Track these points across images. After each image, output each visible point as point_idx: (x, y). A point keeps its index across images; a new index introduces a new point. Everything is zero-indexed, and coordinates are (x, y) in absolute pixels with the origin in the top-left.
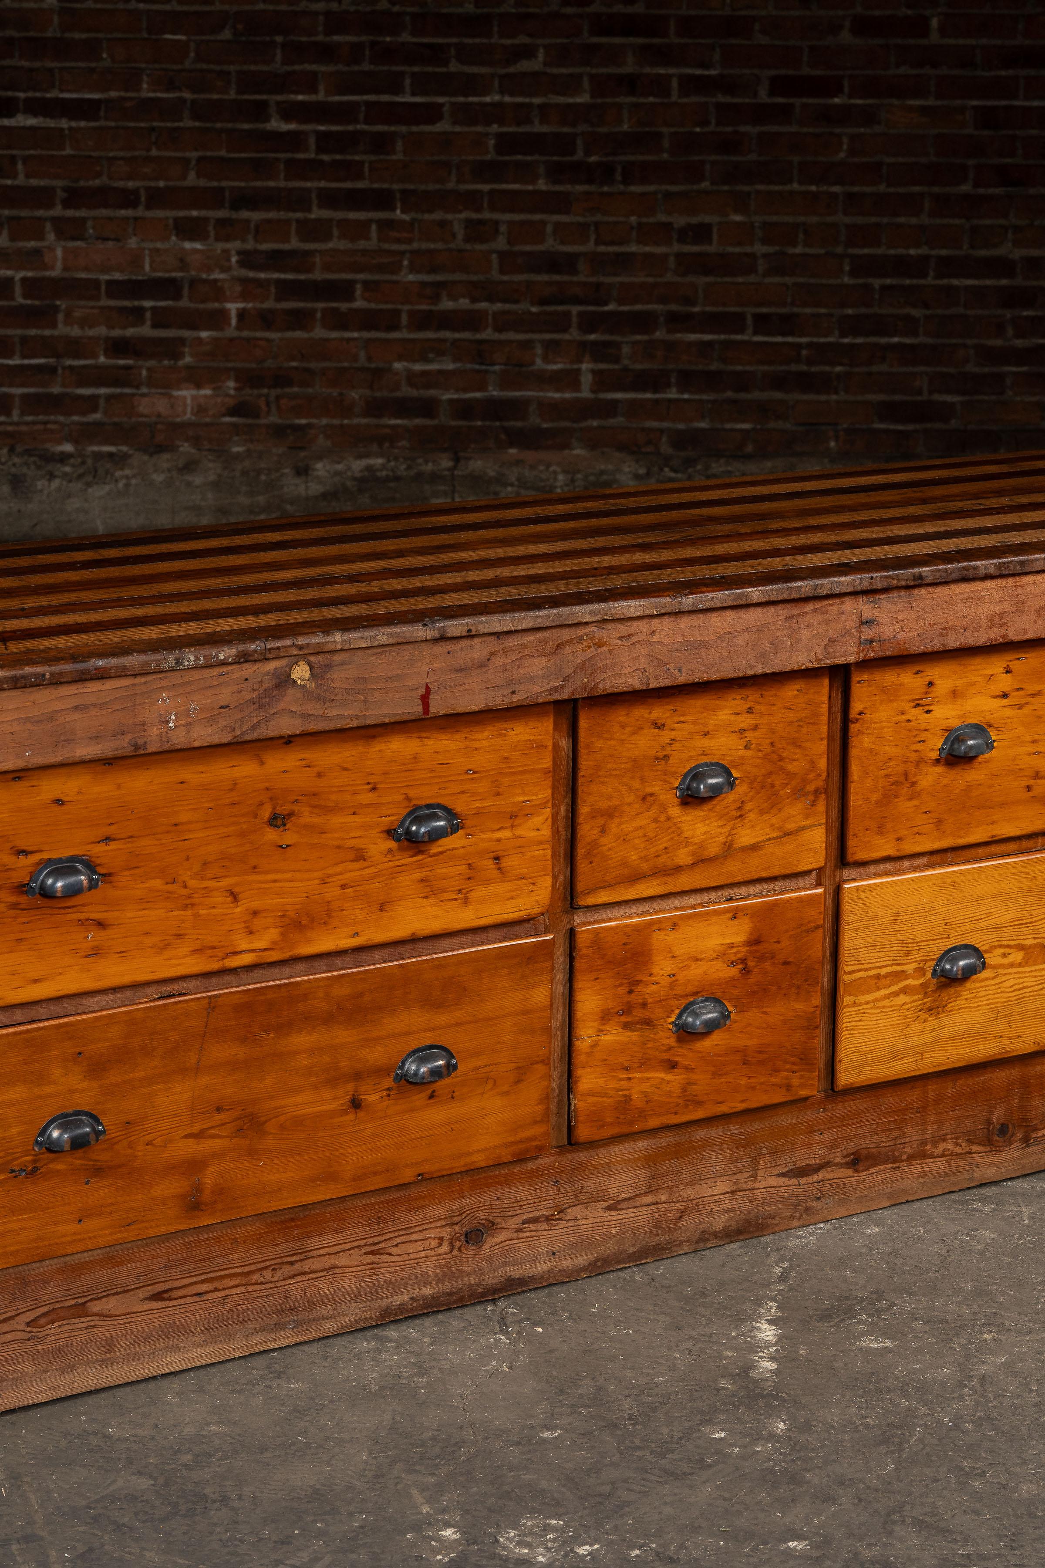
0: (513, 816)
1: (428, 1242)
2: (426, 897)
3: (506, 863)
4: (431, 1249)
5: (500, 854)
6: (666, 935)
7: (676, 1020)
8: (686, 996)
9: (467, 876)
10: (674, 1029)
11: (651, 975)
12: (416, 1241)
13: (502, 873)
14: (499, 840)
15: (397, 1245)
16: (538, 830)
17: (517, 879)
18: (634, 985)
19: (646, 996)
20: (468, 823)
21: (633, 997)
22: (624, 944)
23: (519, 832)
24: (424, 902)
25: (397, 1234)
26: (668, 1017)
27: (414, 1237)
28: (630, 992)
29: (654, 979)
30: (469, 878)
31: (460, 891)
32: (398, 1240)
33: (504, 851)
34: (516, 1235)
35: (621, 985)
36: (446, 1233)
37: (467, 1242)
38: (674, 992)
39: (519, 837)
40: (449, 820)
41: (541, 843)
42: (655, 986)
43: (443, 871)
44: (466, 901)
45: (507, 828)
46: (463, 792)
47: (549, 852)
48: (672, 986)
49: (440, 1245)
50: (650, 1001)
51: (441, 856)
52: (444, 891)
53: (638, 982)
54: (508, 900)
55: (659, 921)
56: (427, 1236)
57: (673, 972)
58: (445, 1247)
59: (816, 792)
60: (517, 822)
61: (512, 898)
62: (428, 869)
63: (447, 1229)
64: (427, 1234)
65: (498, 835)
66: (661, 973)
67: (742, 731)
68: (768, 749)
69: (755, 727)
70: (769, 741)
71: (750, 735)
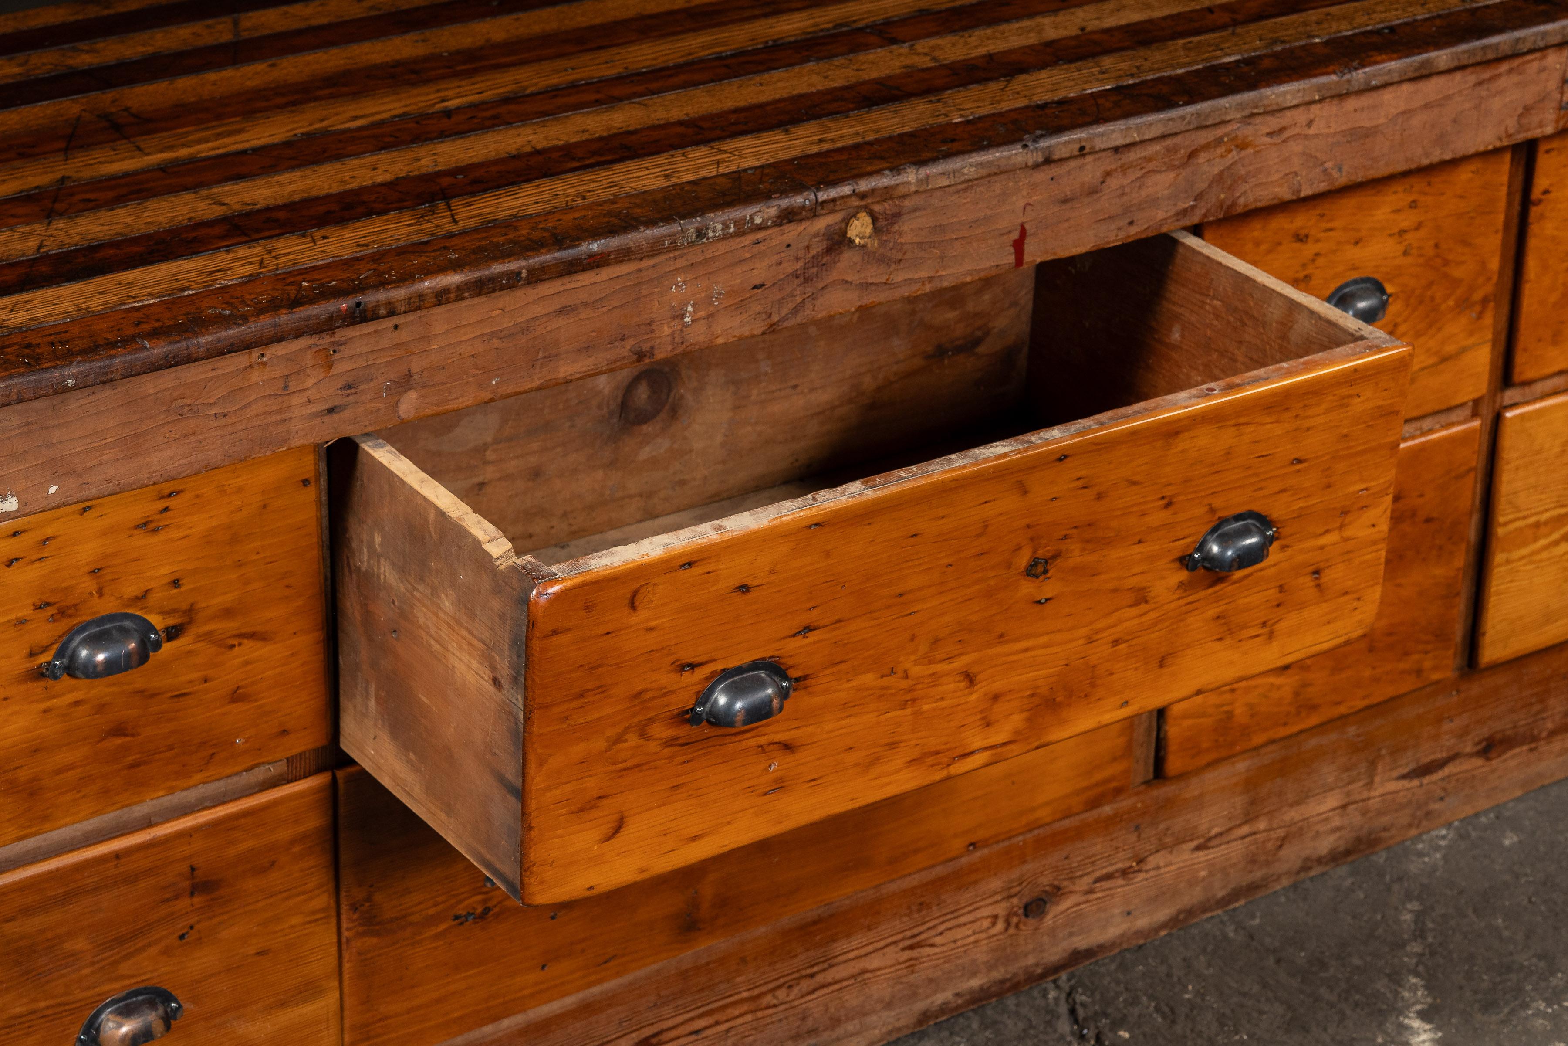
0: (1345, 512)
1: (978, 923)
2: (1220, 639)
3: (1327, 577)
4: (982, 932)
5: (1322, 565)
9: (1276, 603)
12: (965, 924)
13: (1321, 591)
14: (1322, 548)
15: (941, 934)
16: (1373, 526)
17: (1339, 596)
20: (1284, 531)
23: (1348, 532)
24: (1218, 646)
25: (942, 919)
27: (962, 920)
30: (1278, 605)
31: (1264, 624)
32: (942, 928)
33: (1327, 561)
34: (1084, 898)
36: (1001, 909)
37: (1026, 916)
39: (1348, 539)
40: (1262, 533)
41: (1375, 543)
43: (1247, 600)
44: (1271, 636)
45: (1334, 530)
46: (1284, 491)
47: (1383, 553)
49: (994, 924)
51: (1246, 582)
52: (1244, 627)
54: (1324, 625)
56: (979, 916)
58: (1000, 926)
60: (1349, 518)
61: (1329, 622)
62: (1227, 601)
63: (1004, 905)
64: (978, 914)
65: (1322, 541)
67: (1402, 232)
68: (1431, 252)
69: (1418, 227)
70: (1432, 243)
71: (1410, 237)
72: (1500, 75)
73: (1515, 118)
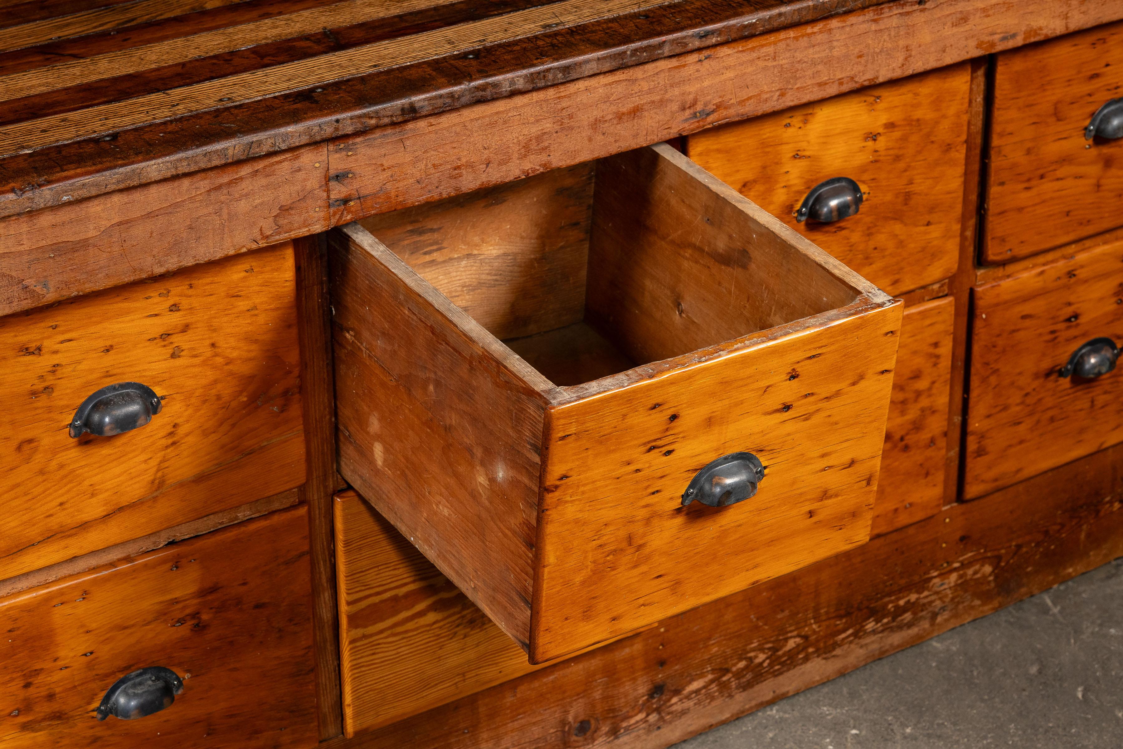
6: (74, 608)
7: (101, 705)
8: (114, 673)
10: (100, 716)
11: (56, 660)
18: (31, 676)
19: (52, 686)
21: (32, 690)
22: (10, 631)
26: (89, 703)
28: (27, 685)
29: (60, 663)
35: (12, 680)
38: (94, 673)
42: (64, 672)
48: (90, 666)
50: (58, 690)
53: (38, 672)
55: (61, 593)
57: (90, 650)
59: (286, 393)
66: (72, 654)
67: (165, 336)
68: (208, 352)
69: (185, 328)
70: (208, 342)
71: (178, 340)
72: (241, 178)
73: (271, 219)
